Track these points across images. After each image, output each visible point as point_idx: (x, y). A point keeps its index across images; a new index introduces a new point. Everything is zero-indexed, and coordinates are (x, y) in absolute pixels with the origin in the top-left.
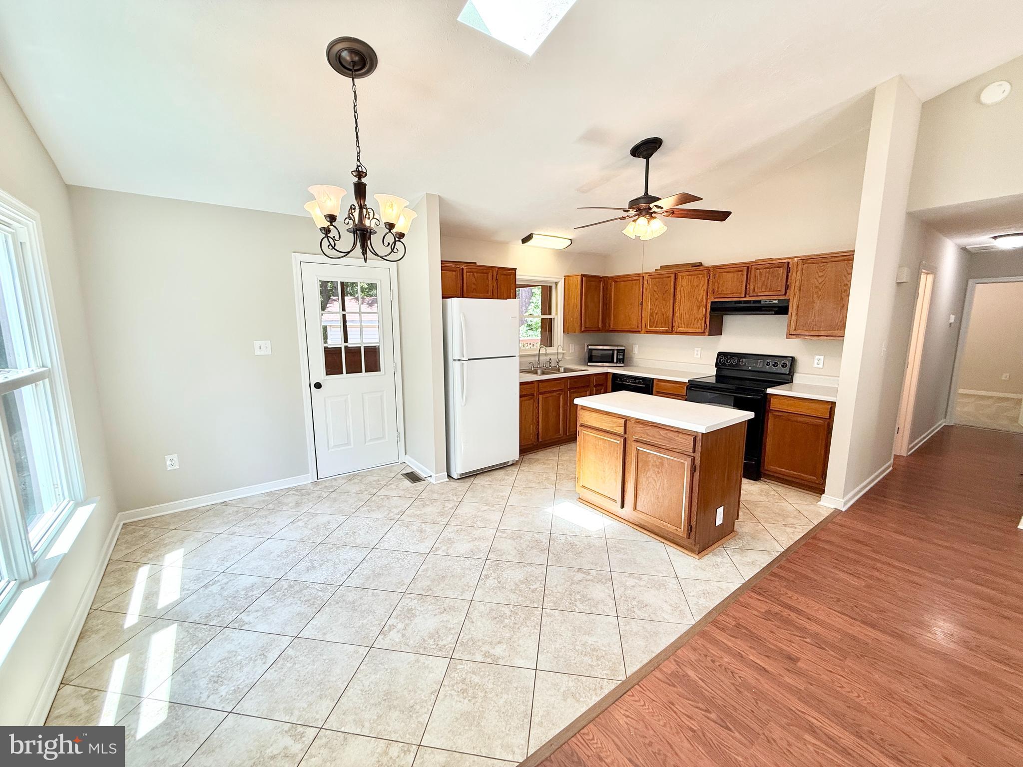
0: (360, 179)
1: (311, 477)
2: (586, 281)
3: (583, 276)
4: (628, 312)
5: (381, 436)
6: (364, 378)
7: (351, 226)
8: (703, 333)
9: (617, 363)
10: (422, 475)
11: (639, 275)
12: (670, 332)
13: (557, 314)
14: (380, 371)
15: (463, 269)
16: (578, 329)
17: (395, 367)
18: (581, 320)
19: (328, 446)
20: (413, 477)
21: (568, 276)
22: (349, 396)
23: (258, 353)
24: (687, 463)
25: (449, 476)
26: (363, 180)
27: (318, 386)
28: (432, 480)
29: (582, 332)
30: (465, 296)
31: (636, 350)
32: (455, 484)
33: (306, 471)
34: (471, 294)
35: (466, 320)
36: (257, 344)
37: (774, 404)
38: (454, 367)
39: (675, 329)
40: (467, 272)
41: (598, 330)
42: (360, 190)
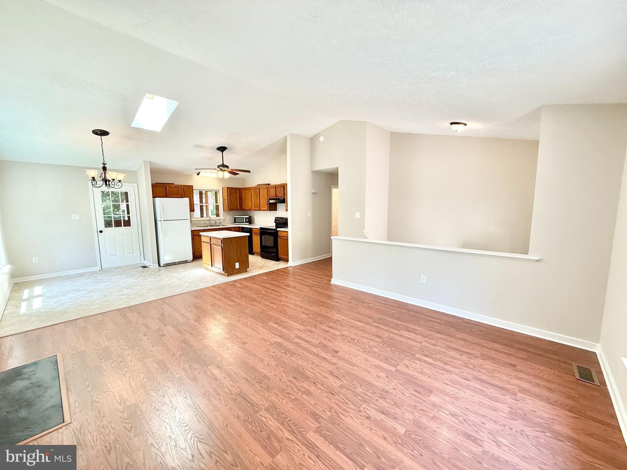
0: (104, 165)
1: (98, 268)
2: (230, 191)
3: (228, 188)
4: (248, 203)
5: (132, 252)
6: (123, 229)
7: (101, 179)
8: (267, 210)
9: (246, 223)
10: (147, 265)
11: (250, 188)
12: (260, 210)
13: (220, 203)
14: (130, 226)
15: (166, 186)
16: (227, 209)
17: (138, 225)
18: (228, 205)
19: (106, 256)
20: (145, 267)
21: (224, 188)
22: (116, 236)
23: (73, 218)
24: (220, 248)
25: (159, 265)
27: (101, 232)
28: (151, 267)
29: (229, 210)
30: (168, 196)
31: (255, 217)
32: (161, 268)
33: (95, 265)
34: (171, 196)
35: (162, 207)
36: (73, 215)
37: (279, 234)
38: (159, 223)
39: (261, 209)
40: (168, 187)
41: (238, 210)
42: (104, 169)
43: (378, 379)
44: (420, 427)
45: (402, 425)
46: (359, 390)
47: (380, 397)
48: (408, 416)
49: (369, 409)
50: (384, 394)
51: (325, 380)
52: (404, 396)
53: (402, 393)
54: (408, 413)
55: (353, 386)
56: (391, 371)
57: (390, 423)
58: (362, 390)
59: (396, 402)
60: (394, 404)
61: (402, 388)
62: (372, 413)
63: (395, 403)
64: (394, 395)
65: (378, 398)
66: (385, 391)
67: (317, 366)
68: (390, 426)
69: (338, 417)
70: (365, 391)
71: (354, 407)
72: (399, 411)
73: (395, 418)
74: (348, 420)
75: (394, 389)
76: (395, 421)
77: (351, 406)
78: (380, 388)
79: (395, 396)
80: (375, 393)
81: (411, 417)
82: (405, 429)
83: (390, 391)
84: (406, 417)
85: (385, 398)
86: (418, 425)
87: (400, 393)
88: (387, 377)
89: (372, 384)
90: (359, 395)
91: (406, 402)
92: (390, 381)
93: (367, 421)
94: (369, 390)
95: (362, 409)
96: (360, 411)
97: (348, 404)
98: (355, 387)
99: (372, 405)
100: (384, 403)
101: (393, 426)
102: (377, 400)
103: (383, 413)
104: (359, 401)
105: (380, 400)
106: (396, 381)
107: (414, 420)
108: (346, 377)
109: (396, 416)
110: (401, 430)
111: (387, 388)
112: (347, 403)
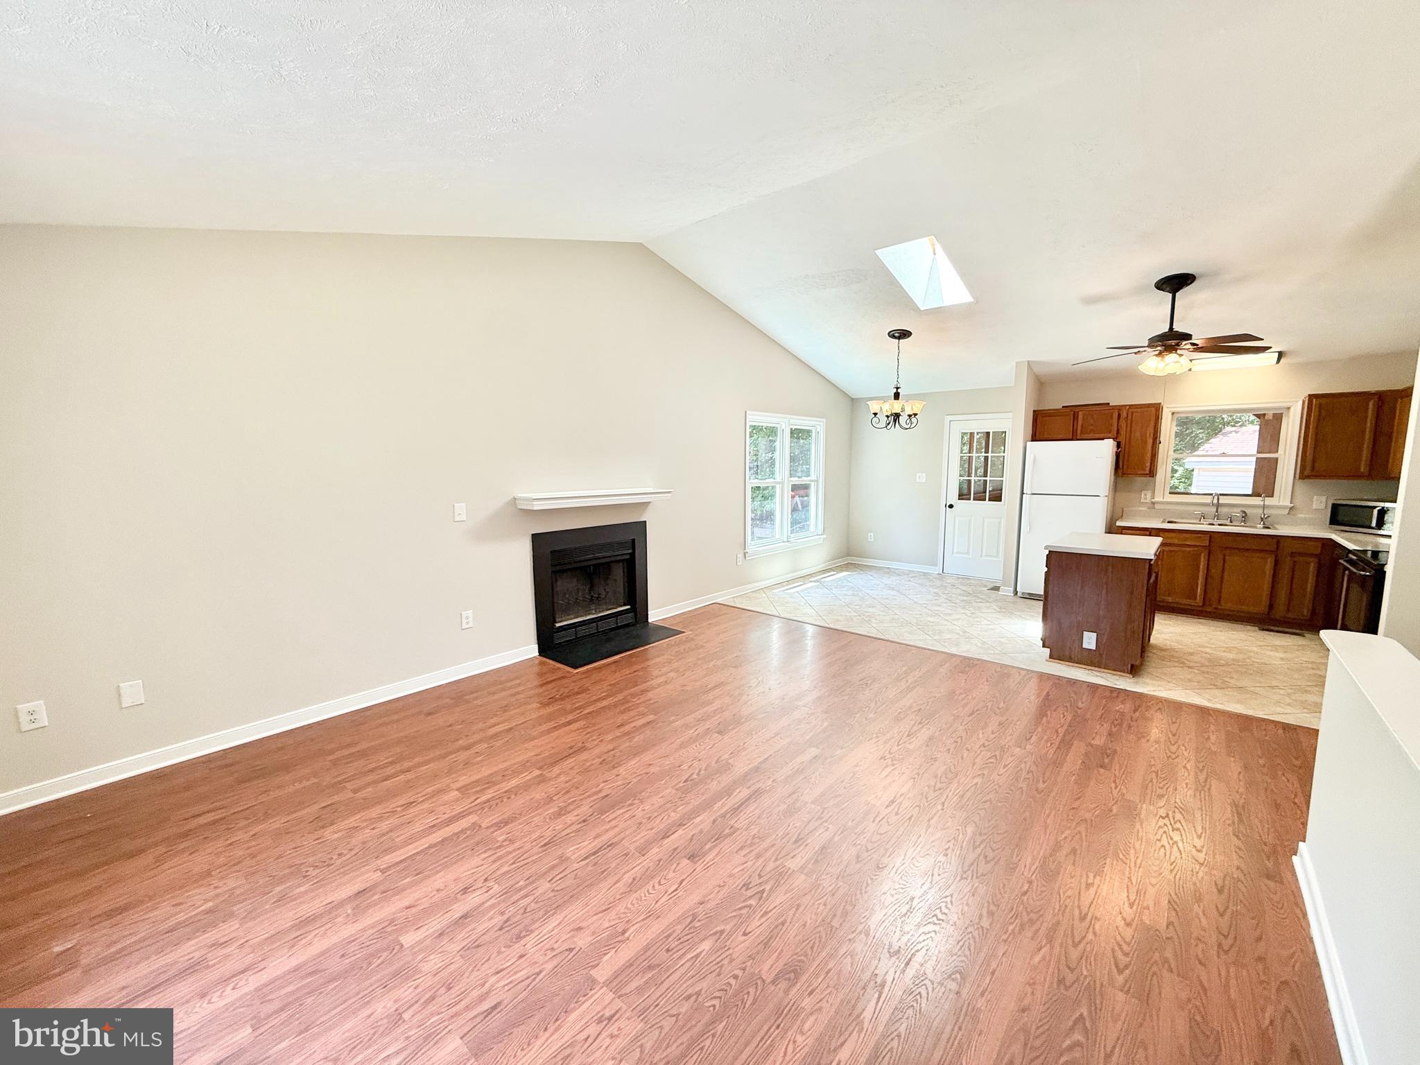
1: (939, 570)
6: (987, 504)
9: (1377, 527)
14: (1001, 501)
20: (995, 588)
23: (918, 481)
26: (899, 390)
27: (951, 506)
34: (1086, 435)
36: (918, 475)
40: (1084, 415)
43: (569, 929)
44: (395, 974)
45: (419, 942)
46: (544, 886)
47: (506, 922)
48: (434, 962)
49: (487, 895)
50: (515, 932)
51: (593, 834)
52: (492, 971)
53: (502, 970)
54: (440, 965)
55: (558, 878)
56: (596, 966)
57: (436, 924)
58: (540, 891)
59: (481, 950)
60: (477, 943)
61: (519, 975)
62: (473, 899)
63: (478, 946)
64: (503, 949)
65: (506, 917)
66: (524, 933)
67: (640, 823)
68: (427, 922)
69: (490, 849)
70: (535, 896)
71: (499, 872)
72: (454, 947)
73: (441, 935)
74: (476, 861)
75: (522, 956)
76: (434, 933)
77: (505, 869)
78: (537, 925)
79: (499, 952)
80: (525, 912)
81: (425, 967)
82: (406, 946)
83: (517, 946)
84: (432, 957)
85: (501, 929)
86: (404, 974)
87: (504, 966)
88: (571, 950)
89: (555, 913)
90: (526, 886)
91: (472, 971)
92: (550, 954)
93: (461, 886)
94: (536, 902)
95: (490, 884)
96: (486, 880)
97: (511, 864)
98: (554, 880)
99: (493, 901)
100: (489, 924)
101: (426, 927)
102: (502, 913)
103: (465, 916)
104: (514, 882)
105: (499, 920)
106: (549, 966)
107: (417, 971)
108: (590, 868)
109: (446, 939)
110: (408, 939)
111: (530, 941)
112: (514, 863)
